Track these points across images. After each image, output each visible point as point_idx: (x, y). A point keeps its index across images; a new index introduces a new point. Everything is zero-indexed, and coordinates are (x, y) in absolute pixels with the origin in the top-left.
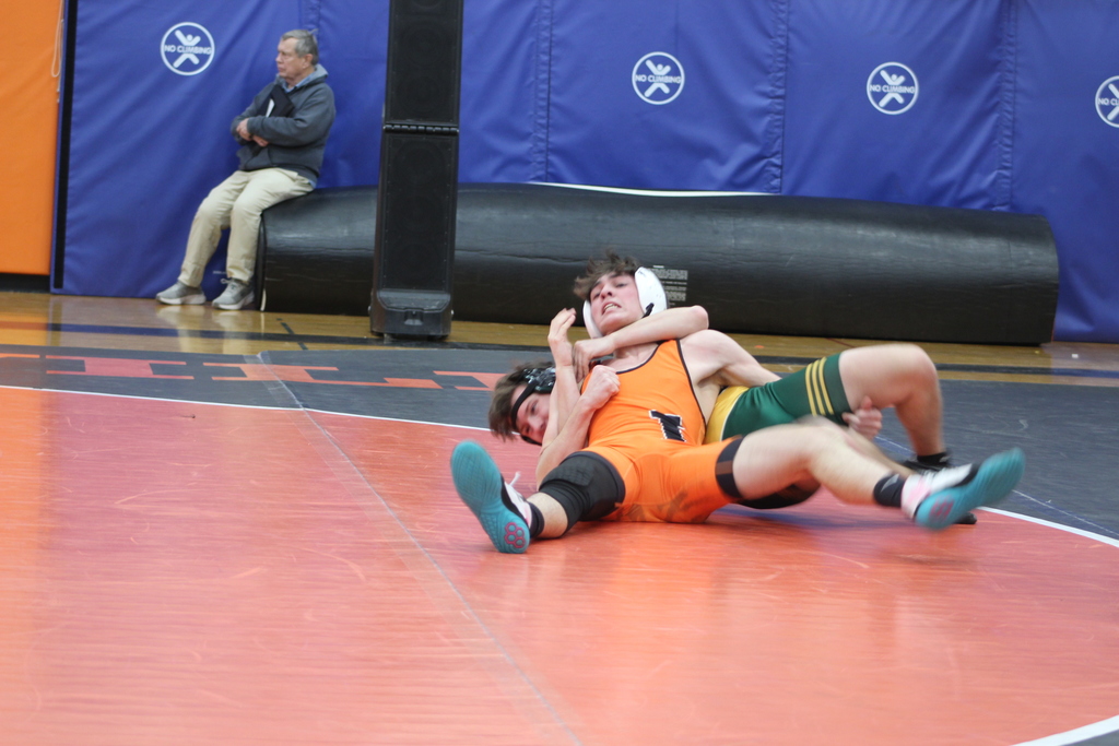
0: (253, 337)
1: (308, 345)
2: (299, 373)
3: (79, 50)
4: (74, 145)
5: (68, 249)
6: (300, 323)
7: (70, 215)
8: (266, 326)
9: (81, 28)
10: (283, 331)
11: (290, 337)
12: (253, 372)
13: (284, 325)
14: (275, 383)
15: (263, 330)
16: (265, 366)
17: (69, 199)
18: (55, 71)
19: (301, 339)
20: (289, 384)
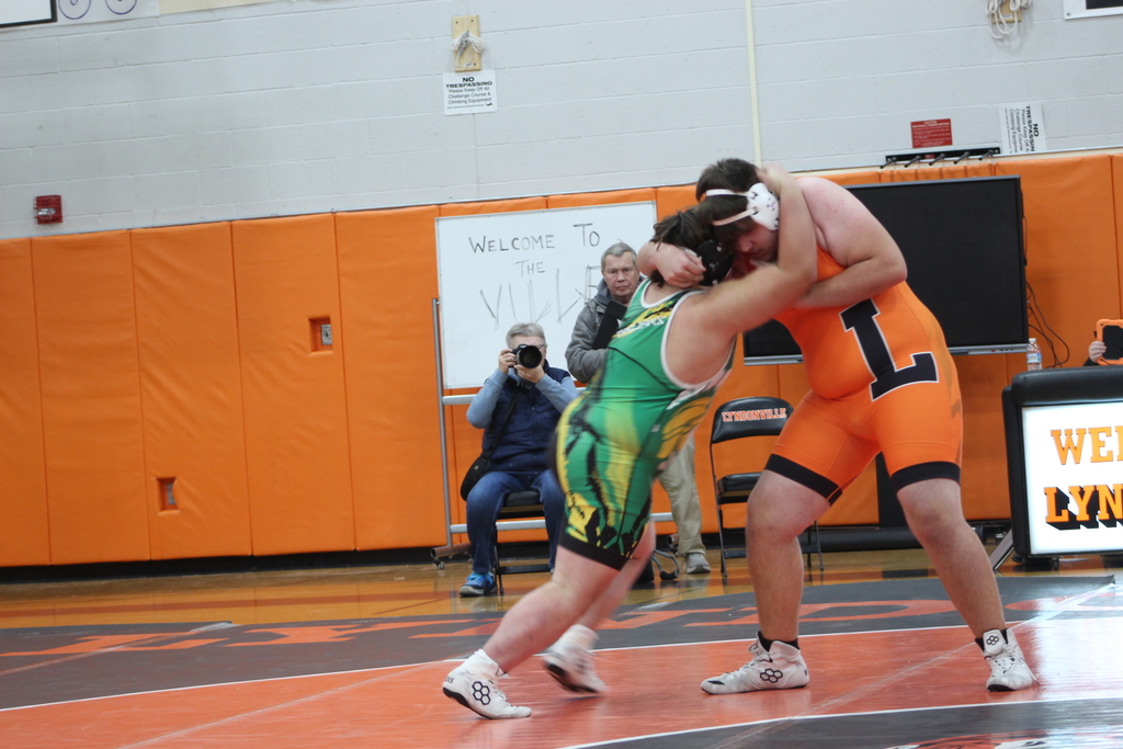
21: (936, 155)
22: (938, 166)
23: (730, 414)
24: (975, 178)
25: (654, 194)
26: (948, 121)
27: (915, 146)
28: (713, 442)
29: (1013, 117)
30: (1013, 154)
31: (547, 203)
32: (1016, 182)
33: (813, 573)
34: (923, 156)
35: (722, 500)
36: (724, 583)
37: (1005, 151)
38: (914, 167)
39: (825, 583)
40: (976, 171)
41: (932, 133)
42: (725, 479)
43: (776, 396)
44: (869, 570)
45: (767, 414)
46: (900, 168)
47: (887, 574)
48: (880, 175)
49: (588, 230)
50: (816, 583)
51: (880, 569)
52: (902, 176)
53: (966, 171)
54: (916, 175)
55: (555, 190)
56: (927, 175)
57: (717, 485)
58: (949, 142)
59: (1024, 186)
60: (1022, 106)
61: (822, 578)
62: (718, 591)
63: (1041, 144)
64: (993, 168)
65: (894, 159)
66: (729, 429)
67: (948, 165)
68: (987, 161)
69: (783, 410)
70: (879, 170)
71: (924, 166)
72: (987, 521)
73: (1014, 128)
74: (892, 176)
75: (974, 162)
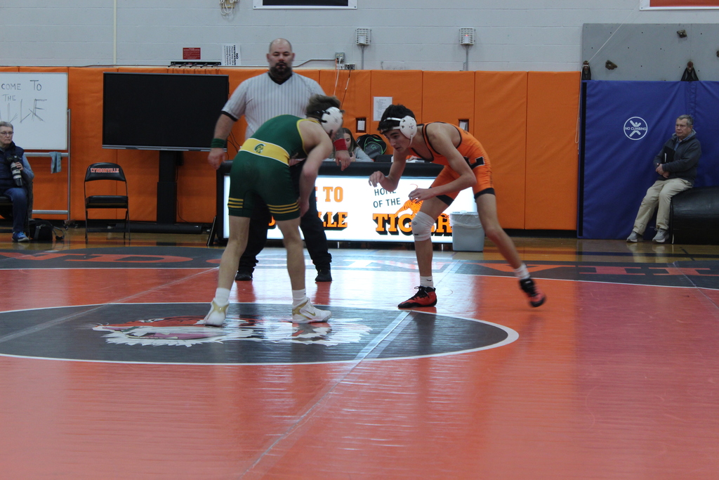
0: (669, 255)
1: (696, 259)
2: (693, 271)
3: (587, 131)
4: (586, 173)
5: (584, 219)
6: (691, 249)
7: (585, 204)
8: (674, 250)
9: (587, 121)
10: (683, 253)
11: (687, 255)
12: (672, 271)
13: (683, 250)
14: (682, 276)
15: (673, 252)
16: (677, 268)
17: (585, 197)
18: (577, 141)
19: (692, 256)
20: (689, 276)
21: (193, 63)
22: (193, 68)
23: (94, 169)
24: (209, 75)
25: (67, 70)
26: (199, 49)
27: (184, 59)
28: (85, 181)
29: (228, 49)
30: (226, 66)
31: (19, 70)
32: (227, 78)
33: (126, 241)
34: (187, 63)
35: (88, 206)
36: (87, 243)
37: (223, 64)
38: (183, 68)
39: (131, 246)
40: (210, 72)
41: (192, 54)
42: (90, 197)
43: (115, 162)
44: (150, 241)
45: (111, 170)
46: (177, 67)
47: (159, 244)
48: (168, 70)
49: (37, 83)
50: (127, 246)
51: (155, 241)
52: (177, 71)
53: (205, 71)
54: (184, 71)
55: (23, 64)
56: (188, 71)
57: (86, 200)
58: (199, 58)
59: (230, 80)
60: (232, 45)
61: (129, 244)
62: (83, 246)
63: (239, 62)
64: (217, 71)
65: (174, 63)
66: (93, 175)
67: (198, 68)
68: (215, 68)
69: (118, 169)
70: (167, 68)
71: (187, 68)
72: (204, 224)
73: (228, 54)
74: (173, 71)
75: (209, 68)
